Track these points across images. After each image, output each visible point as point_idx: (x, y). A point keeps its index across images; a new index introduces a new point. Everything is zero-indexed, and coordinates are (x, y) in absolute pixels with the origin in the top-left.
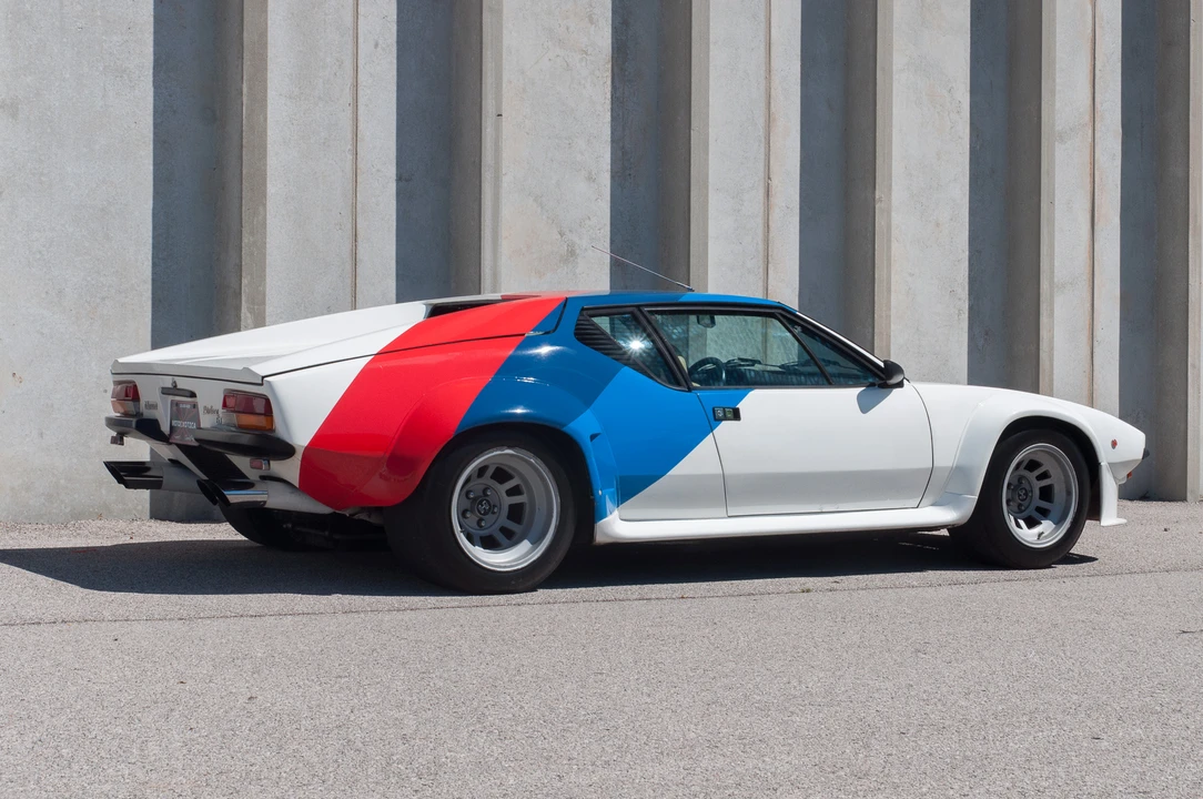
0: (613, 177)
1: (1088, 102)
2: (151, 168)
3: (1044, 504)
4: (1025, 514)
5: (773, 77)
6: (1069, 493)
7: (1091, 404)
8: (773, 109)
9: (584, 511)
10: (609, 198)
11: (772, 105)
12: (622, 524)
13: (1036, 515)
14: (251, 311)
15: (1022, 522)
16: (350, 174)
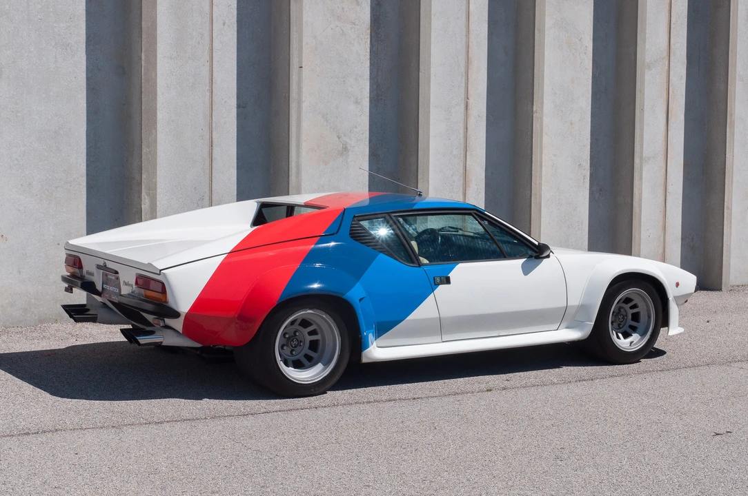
0: (371, 101)
1: (666, 44)
2: (85, 105)
3: (634, 324)
4: (623, 330)
5: (470, 35)
6: (649, 317)
7: (664, 261)
8: (470, 55)
9: (355, 344)
10: (368, 114)
11: (470, 52)
12: (379, 351)
13: (629, 330)
14: (148, 194)
15: (620, 335)
16: (208, 104)
